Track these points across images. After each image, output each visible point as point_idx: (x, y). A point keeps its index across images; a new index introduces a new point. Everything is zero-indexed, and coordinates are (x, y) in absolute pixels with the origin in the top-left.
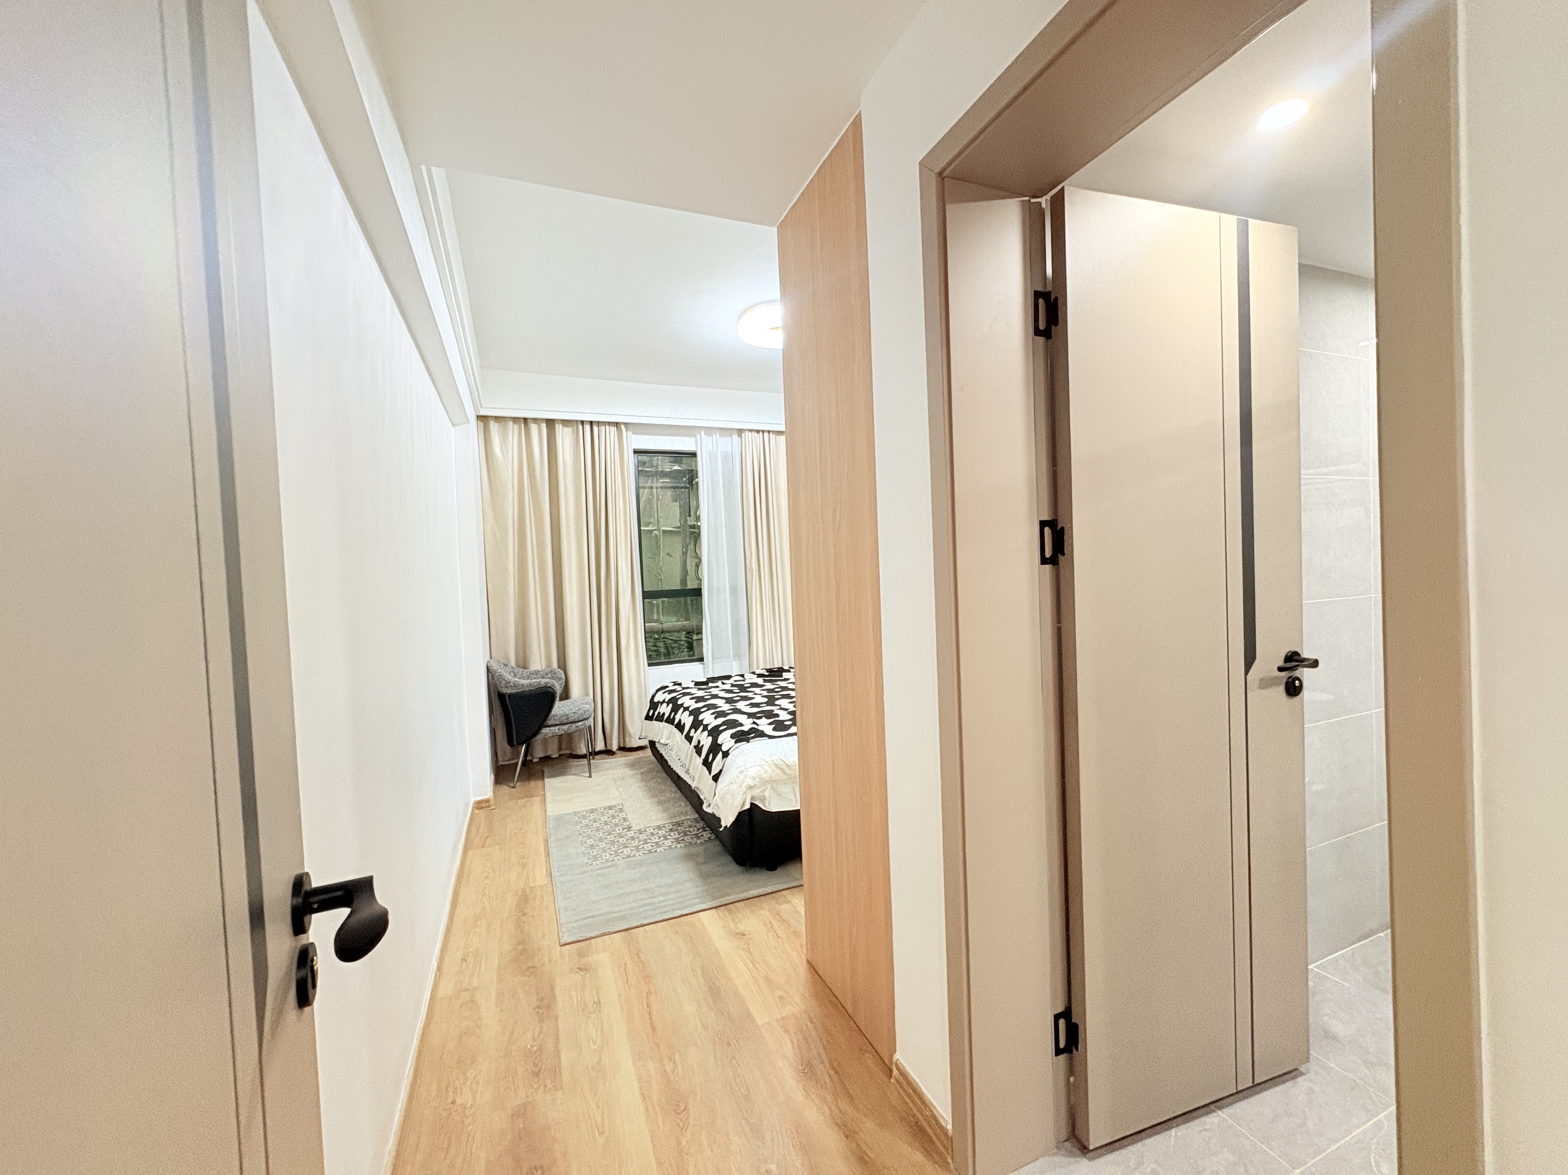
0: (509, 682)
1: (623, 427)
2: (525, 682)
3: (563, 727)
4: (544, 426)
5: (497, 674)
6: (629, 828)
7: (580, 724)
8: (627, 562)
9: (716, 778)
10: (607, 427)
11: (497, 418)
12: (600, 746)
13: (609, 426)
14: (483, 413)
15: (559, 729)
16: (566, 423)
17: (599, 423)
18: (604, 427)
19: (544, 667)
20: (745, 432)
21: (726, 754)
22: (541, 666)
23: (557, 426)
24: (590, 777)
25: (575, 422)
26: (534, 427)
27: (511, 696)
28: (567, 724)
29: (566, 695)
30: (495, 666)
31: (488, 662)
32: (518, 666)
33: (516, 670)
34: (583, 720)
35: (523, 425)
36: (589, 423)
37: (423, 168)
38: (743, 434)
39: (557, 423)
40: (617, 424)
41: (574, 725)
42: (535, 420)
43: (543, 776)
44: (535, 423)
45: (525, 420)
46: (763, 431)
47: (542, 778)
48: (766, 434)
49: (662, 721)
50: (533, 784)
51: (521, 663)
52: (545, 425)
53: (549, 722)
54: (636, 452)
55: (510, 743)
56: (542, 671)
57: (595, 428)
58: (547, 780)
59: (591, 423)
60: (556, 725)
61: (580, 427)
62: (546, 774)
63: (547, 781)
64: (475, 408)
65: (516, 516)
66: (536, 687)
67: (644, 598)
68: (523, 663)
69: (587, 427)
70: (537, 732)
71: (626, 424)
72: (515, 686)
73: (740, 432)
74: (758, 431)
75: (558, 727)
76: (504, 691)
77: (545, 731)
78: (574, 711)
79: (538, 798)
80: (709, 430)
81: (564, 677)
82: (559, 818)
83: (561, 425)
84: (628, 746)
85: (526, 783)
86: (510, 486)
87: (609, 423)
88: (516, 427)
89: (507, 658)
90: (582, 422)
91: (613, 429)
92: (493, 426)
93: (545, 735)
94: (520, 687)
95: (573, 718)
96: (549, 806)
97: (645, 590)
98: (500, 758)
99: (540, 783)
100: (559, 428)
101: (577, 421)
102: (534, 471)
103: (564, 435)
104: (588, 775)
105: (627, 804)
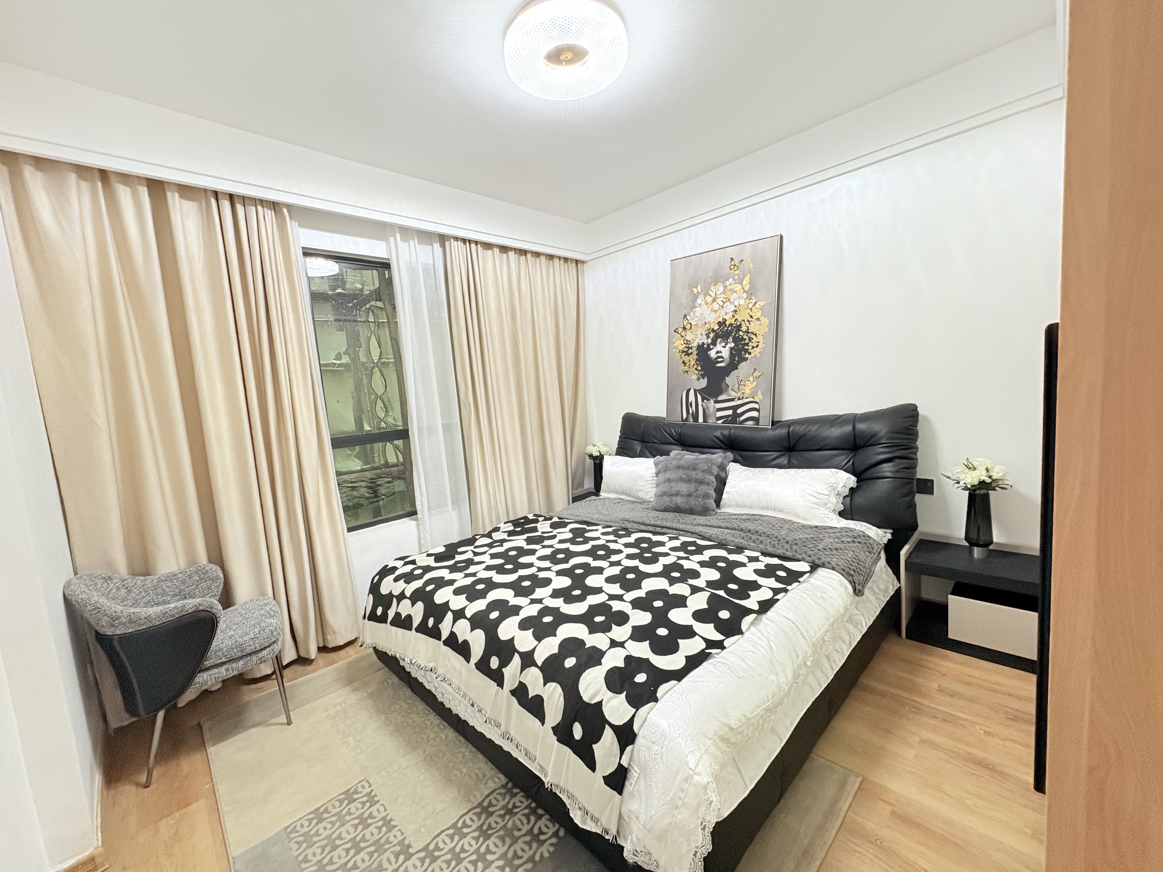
0: (118, 618)
1: (285, 211)
2: (152, 611)
3: (234, 665)
4: (144, 191)
5: (89, 608)
7: (265, 652)
10: (260, 208)
11: (39, 162)
13: (263, 206)
15: (227, 670)
17: (245, 200)
18: (254, 208)
19: (183, 565)
20: (449, 240)
22: (178, 564)
23: (169, 194)
24: (289, 721)
25: (203, 193)
26: (122, 190)
27: (124, 638)
28: (241, 658)
31: (68, 584)
32: (134, 574)
33: (130, 583)
34: (269, 646)
35: (99, 184)
36: (228, 197)
38: (447, 243)
39: (170, 191)
40: (274, 206)
41: (254, 658)
42: (126, 178)
43: (204, 742)
44: (126, 184)
46: (470, 241)
47: (202, 745)
48: (473, 245)
49: (410, 629)
50: (186, 765)
52: (145, 189)
53: (209, 662)
56: (181, 573)
57: (240, 208)
58: (211, 750)
59: (231, 197)
60: (222, 664)
61: (213, 201)
62: (207, 735)
63: (213, 750)
65: (102, 336)
66: (177, 616)
69: (226, 204)
70: (186, 686)
71: (290, 207)
72: (132, 620)
73: (443, 239)
74: (464, 241)
75: (225, 667)
76: (108, 631)
78: (252, 635)
79: (202, 805)
80: (406, 232)
81: (222, 576)
83: (177, 195)
85: (173, 765)
87: (262, 202)
89: (110, 564)
90: (216, 194)
91: (269, 214)
92: (32, 178)
93: (201, 682)
94: (142, 622)
95: (253, 647)
96: (229, 822)
98: (111, 726)
99: (197, 757)
100: (174, 199)
101: (205, 190)
102: (131, 261)
103: (184, 214)
104: (283, 719)
105: (375, 779)
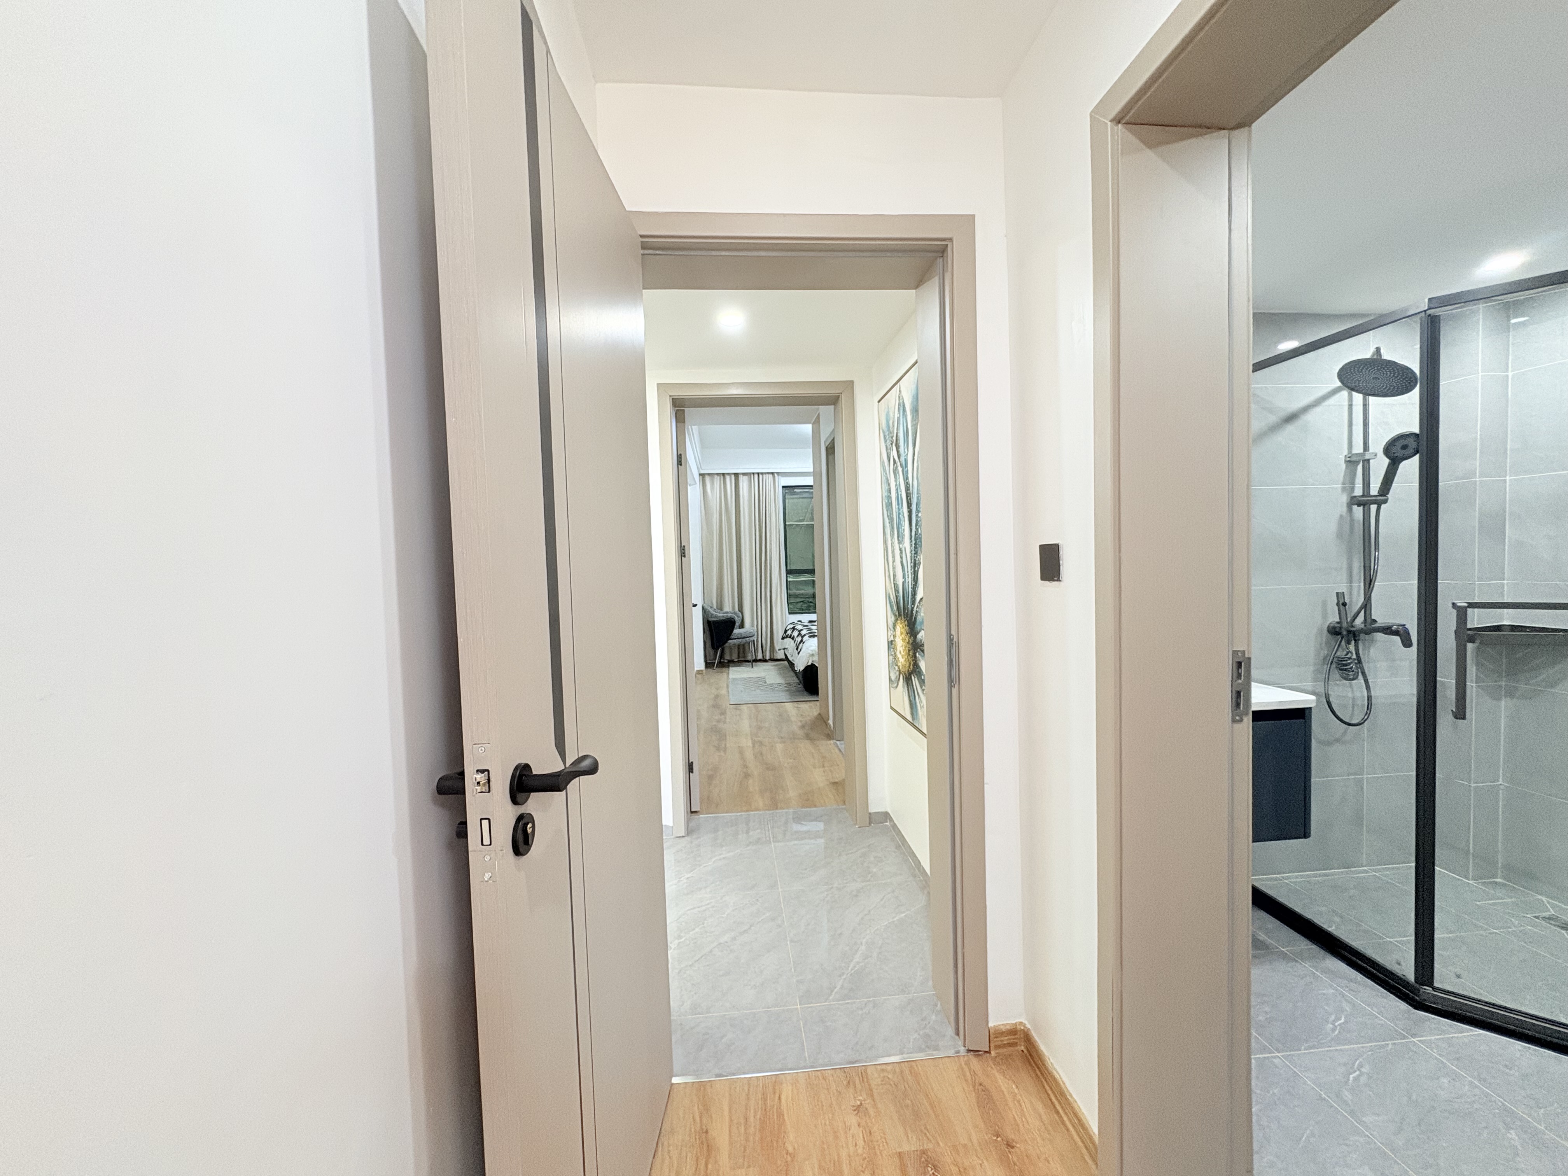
0: (714, 615)
1: (776, 474)
2: (721, 615)
3: (740, 641)
4: (733, 476)
5: (708, 611)
6: (766, 683)
7: (747, 639)
8: (776, 553)
9: (799, 653)
11: (709, 474)
12: (760, 657)
13: (768, 475)
14: (702, 472)
15: (737, 642)
16: (744, 474)
17: (762, 474)
18: (765, 475)
21: (804, 643)
22: (730, 610)
23: (739, 477)
24: (752, 667)
26: (728, 478)
27: (714, 622)
28: (741, 638)
29: (742, 626)
30: (706, 606)
31: (703, 605)
32: (718, 609)
33: (716, 610)
34: (750, 640)
35: (722, 477)
37: (690, 427)
39: (740, 475)
40: (772, 473)
41: (744, 640)
42: (729, 474)
43: (729, 667)
44: (728, 476)
45: (723, 474)
50: (724, 669)
51: (719, 607)
53: (732, 637)
54: (783, 487)
55: (713, 647)
56: (730, 612)
57: (760, 476)
58: (731, 668)
59: (758, 474)
60: (736, 639)
61: (752, 475)
64: (699, 471)
66: (727, 619)
67: (787, 574)
68: (720, 607)
69: (756, 476)
70: (726, 642)
71: (778, 473)
72: (716, 617)
76: (711, 619)
77: (730, 641)
78: (746, 632)
79: (725, 674)
81: (741, 616)
82: (734, 679)
83: (742, 476)
84: (775, 658)
85: (720, 669)
86: (715, 511)
87: (768, 473)
88: (718, 477)
89: (712, 605)
90: (753, 473)
91: (771, 476)
92: (707, 478)
93: (730, 643)
94: (718, 617)
95: (746, 637)
96: (730, 675)
97: (788, 568)
98: (708, 659)
99: (727, 669)
100: (741, 478)
101: (750, 473)
102: (727, 501)
103: (744, 482)
105: (767, 677)
